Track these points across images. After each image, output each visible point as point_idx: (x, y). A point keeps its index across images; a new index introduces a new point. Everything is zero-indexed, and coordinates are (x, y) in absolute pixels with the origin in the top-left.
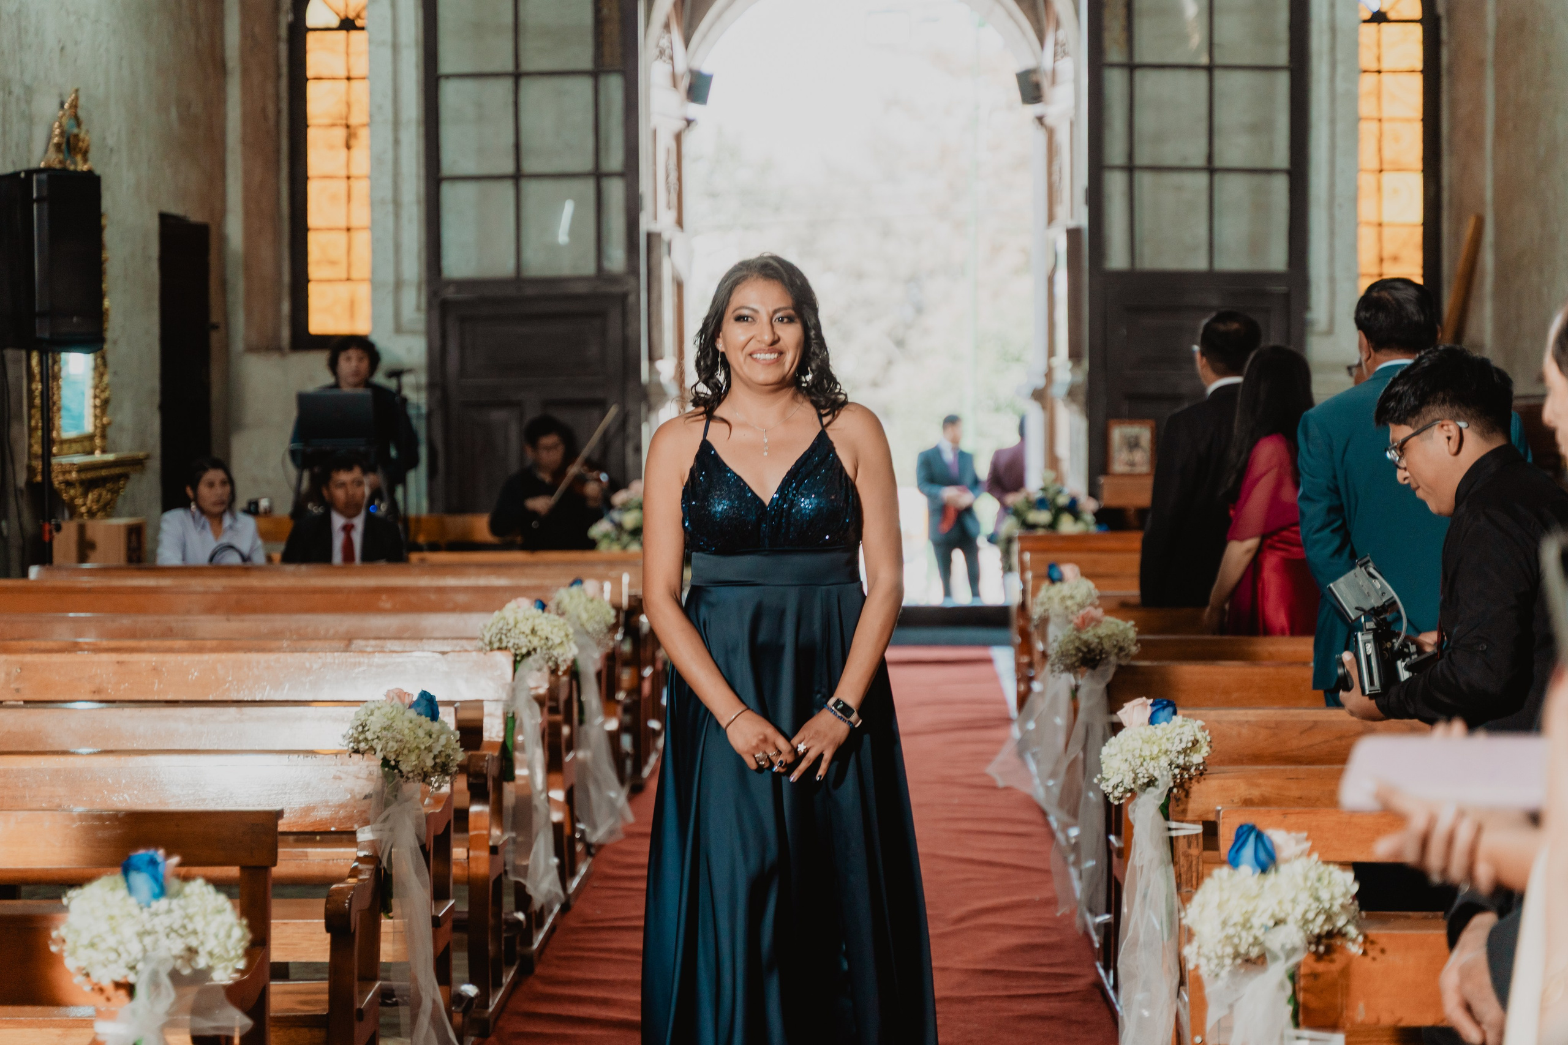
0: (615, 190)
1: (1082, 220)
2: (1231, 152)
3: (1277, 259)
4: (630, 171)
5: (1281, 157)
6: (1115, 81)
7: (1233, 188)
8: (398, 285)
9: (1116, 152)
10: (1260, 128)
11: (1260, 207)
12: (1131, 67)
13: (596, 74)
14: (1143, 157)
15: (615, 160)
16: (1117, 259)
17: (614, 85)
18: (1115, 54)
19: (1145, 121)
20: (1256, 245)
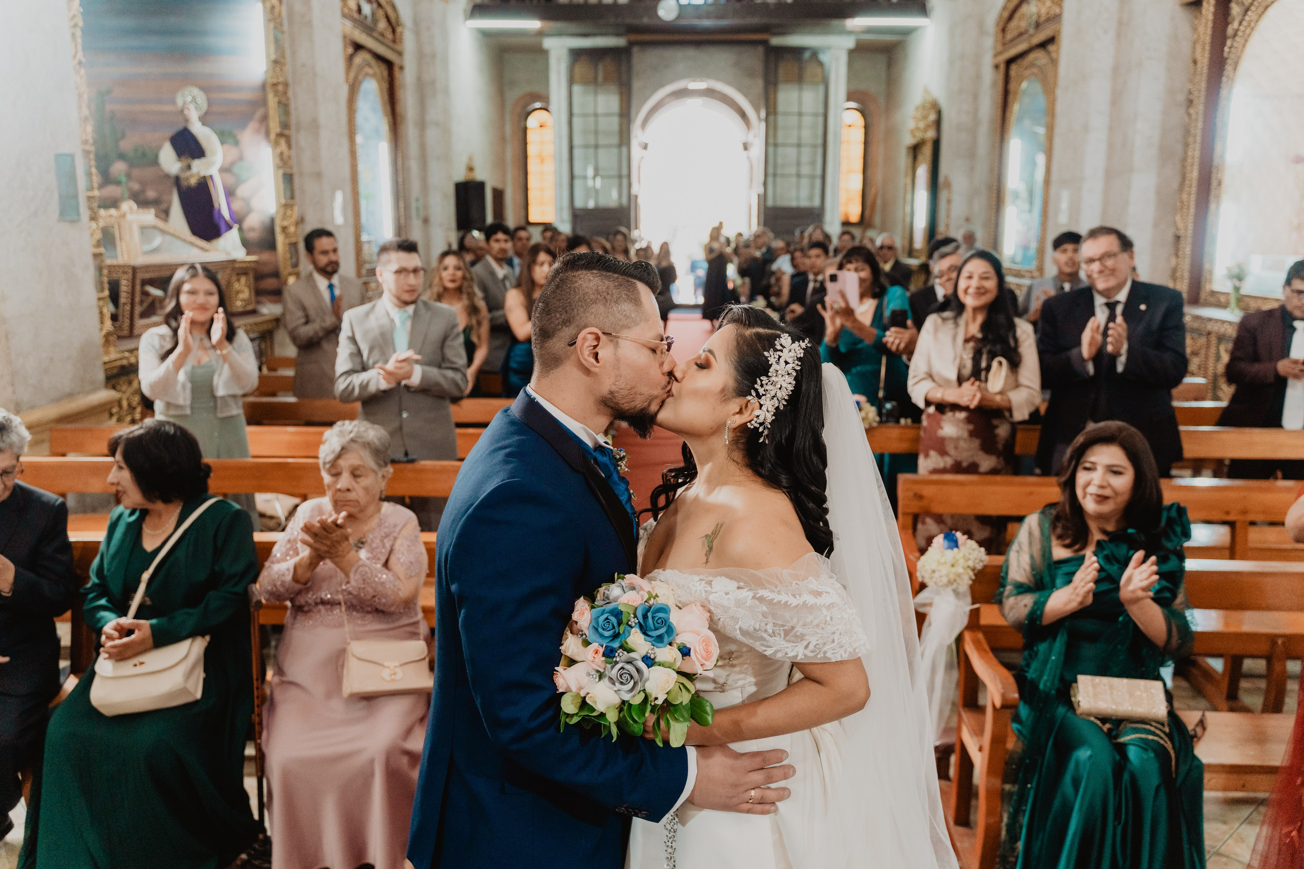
0: (625, 181)
1: (761, 190)
2: (805, 170)
3: (817, 203)
4: (629, 176)
5: (819, 171)
6: (771, 149)
7: (805, 182)
8: (561, 209)
9: (771, 170)
10: (813, 163)
11: (812, 186)
12: (776, 145)
13: (620, 146)
14: (779, 171)
15: (625, 172)
16: (770, 203)
17: (624, 150)
18: (771, 141)
19: (780, 161)
20: (811, 198)
